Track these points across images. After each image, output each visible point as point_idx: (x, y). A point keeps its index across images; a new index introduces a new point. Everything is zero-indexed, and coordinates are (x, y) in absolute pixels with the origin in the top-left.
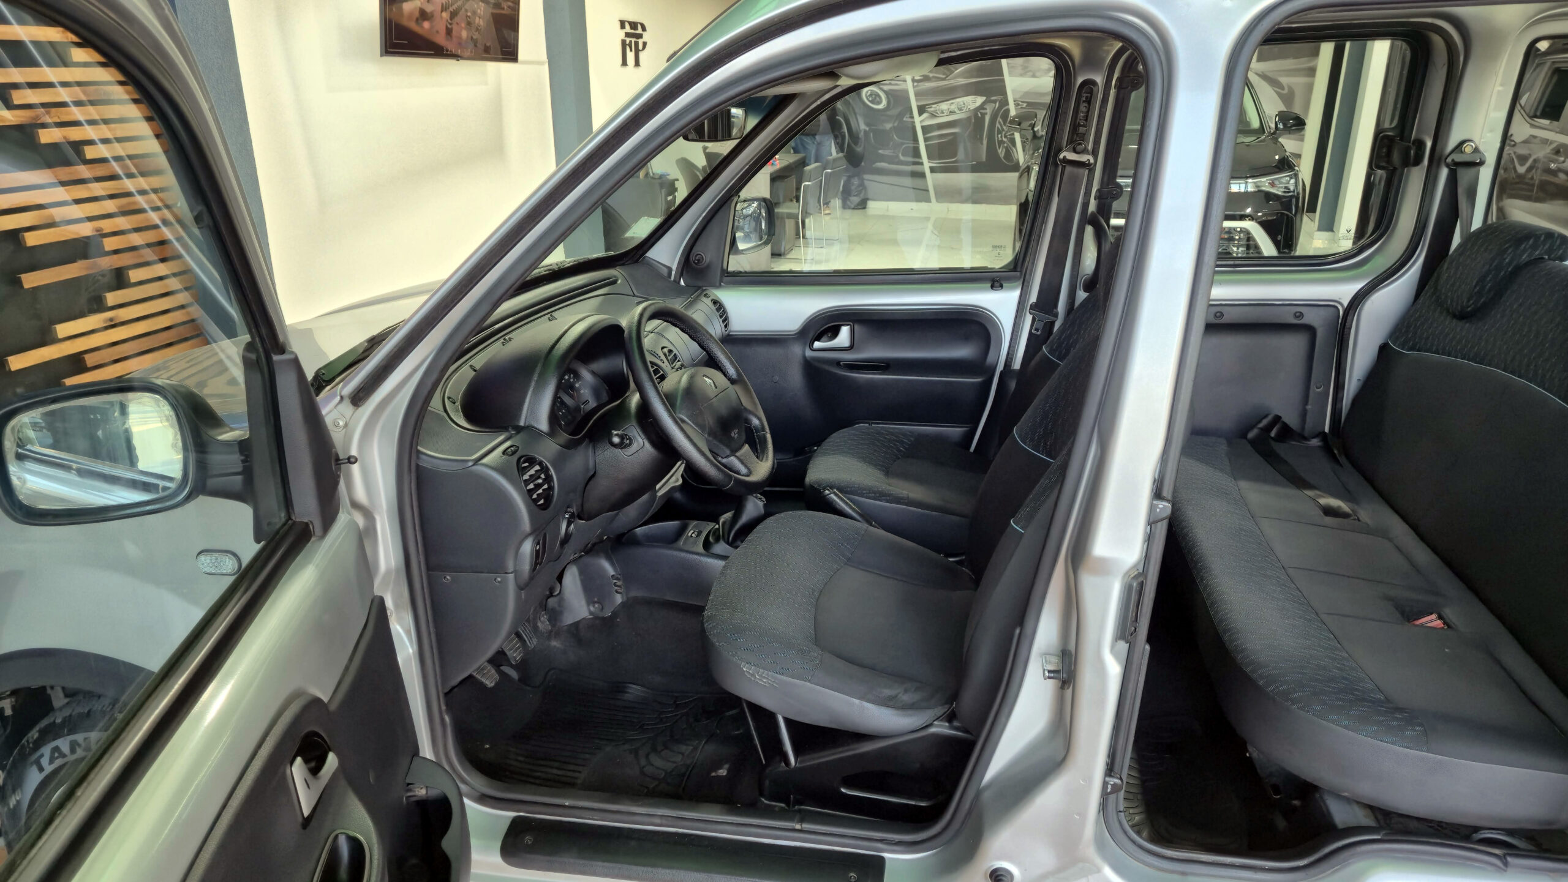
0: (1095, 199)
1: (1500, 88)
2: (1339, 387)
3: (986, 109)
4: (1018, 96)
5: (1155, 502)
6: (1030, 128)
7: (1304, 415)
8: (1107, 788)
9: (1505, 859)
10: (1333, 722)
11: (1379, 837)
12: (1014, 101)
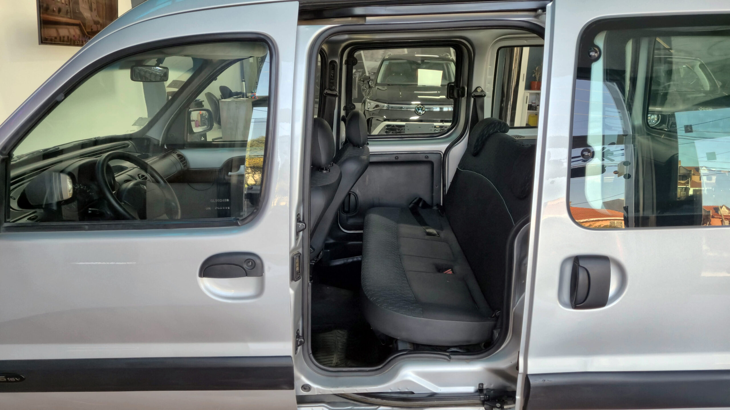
0: (344, 110)
1: (490, 67)
2: (444, 186)
3: (356, 75)
4: (369, 70)
5: (298, 223)
6: (367, 83)
7: (432, 197)
8: (298, 343)
9: (450, 356)
10: (390, 309)
11: (406, 353)
12: (368, 72)
